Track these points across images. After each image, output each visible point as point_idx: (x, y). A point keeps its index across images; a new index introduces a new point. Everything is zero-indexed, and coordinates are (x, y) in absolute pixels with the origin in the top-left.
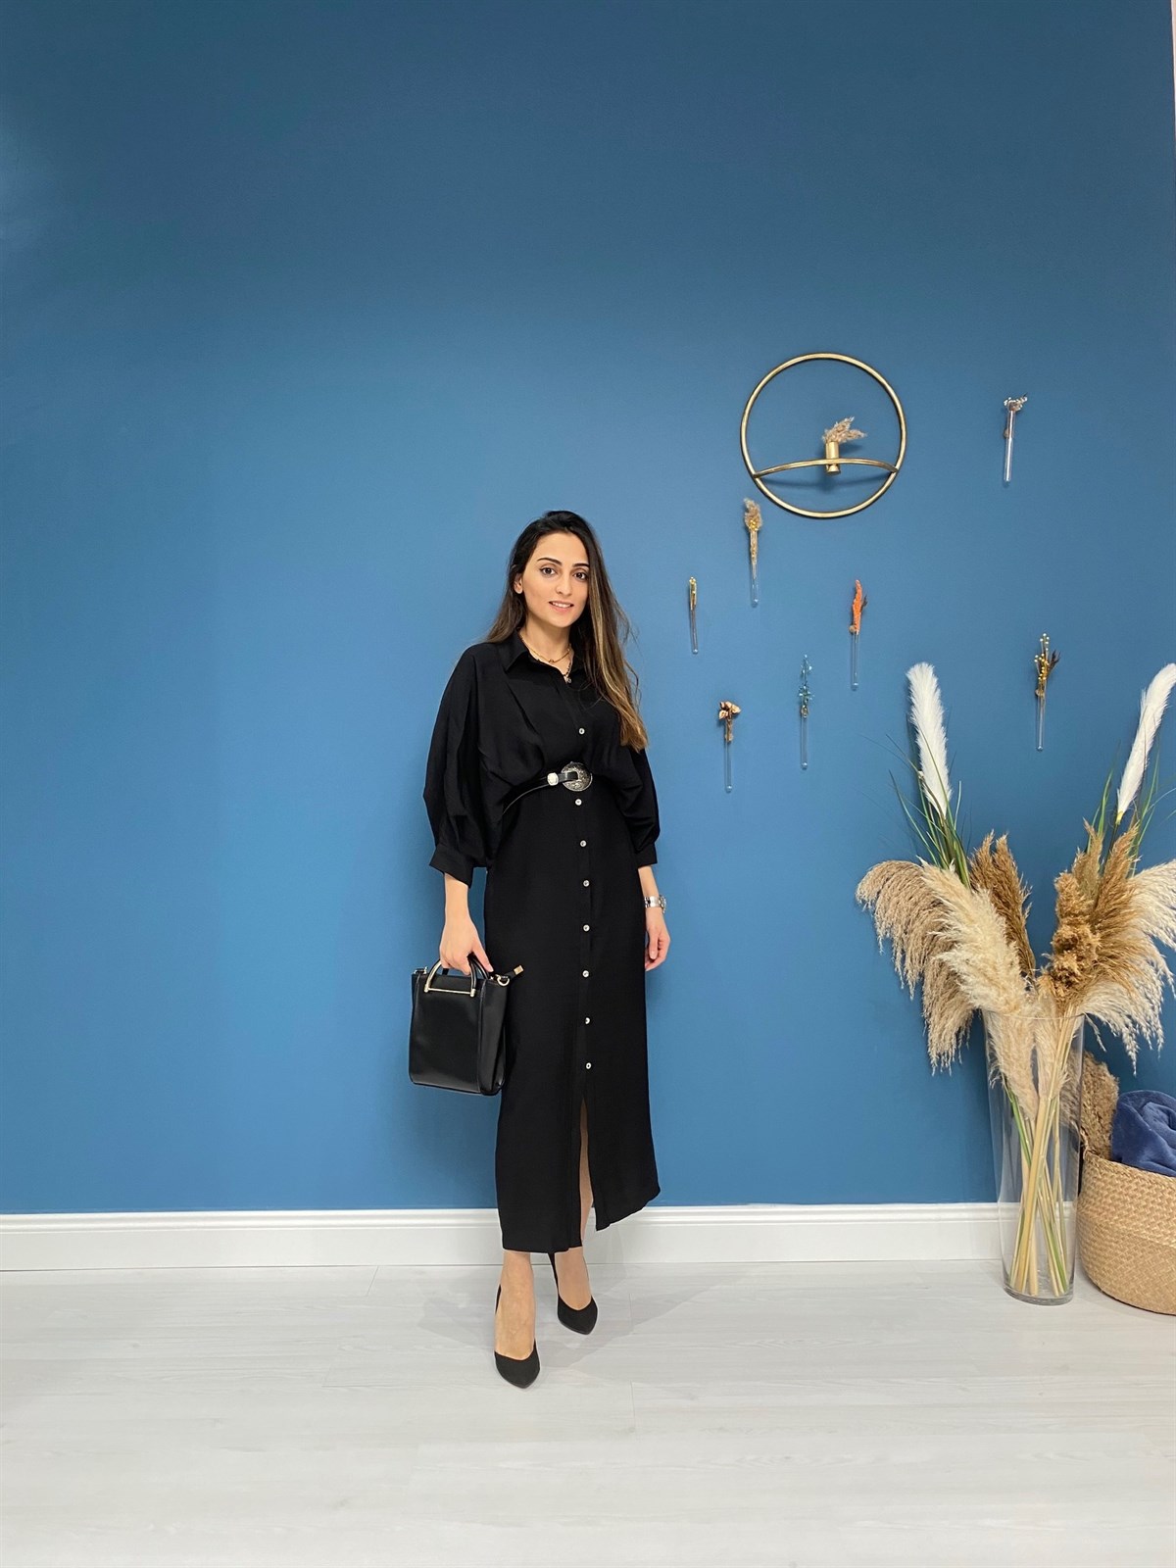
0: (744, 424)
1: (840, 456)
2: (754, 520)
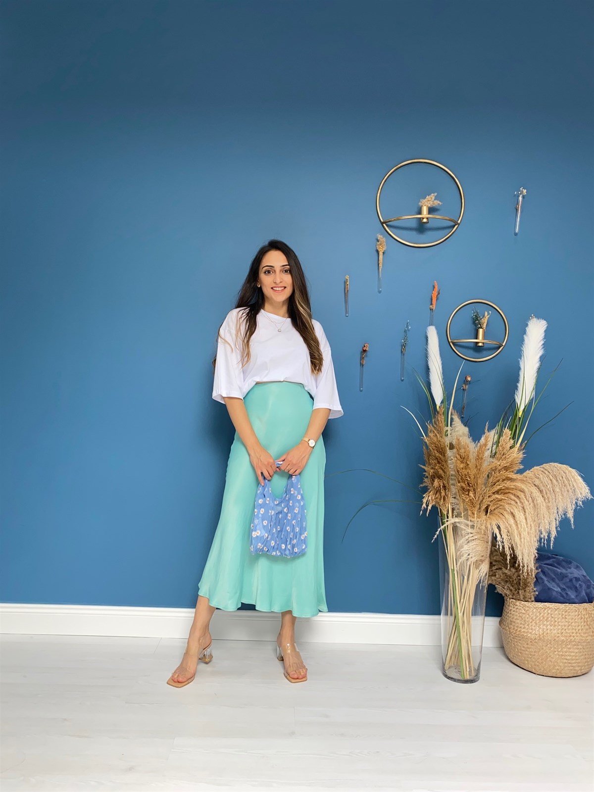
0: (378, 195)
1: (429, 214)
2: (382, 246)
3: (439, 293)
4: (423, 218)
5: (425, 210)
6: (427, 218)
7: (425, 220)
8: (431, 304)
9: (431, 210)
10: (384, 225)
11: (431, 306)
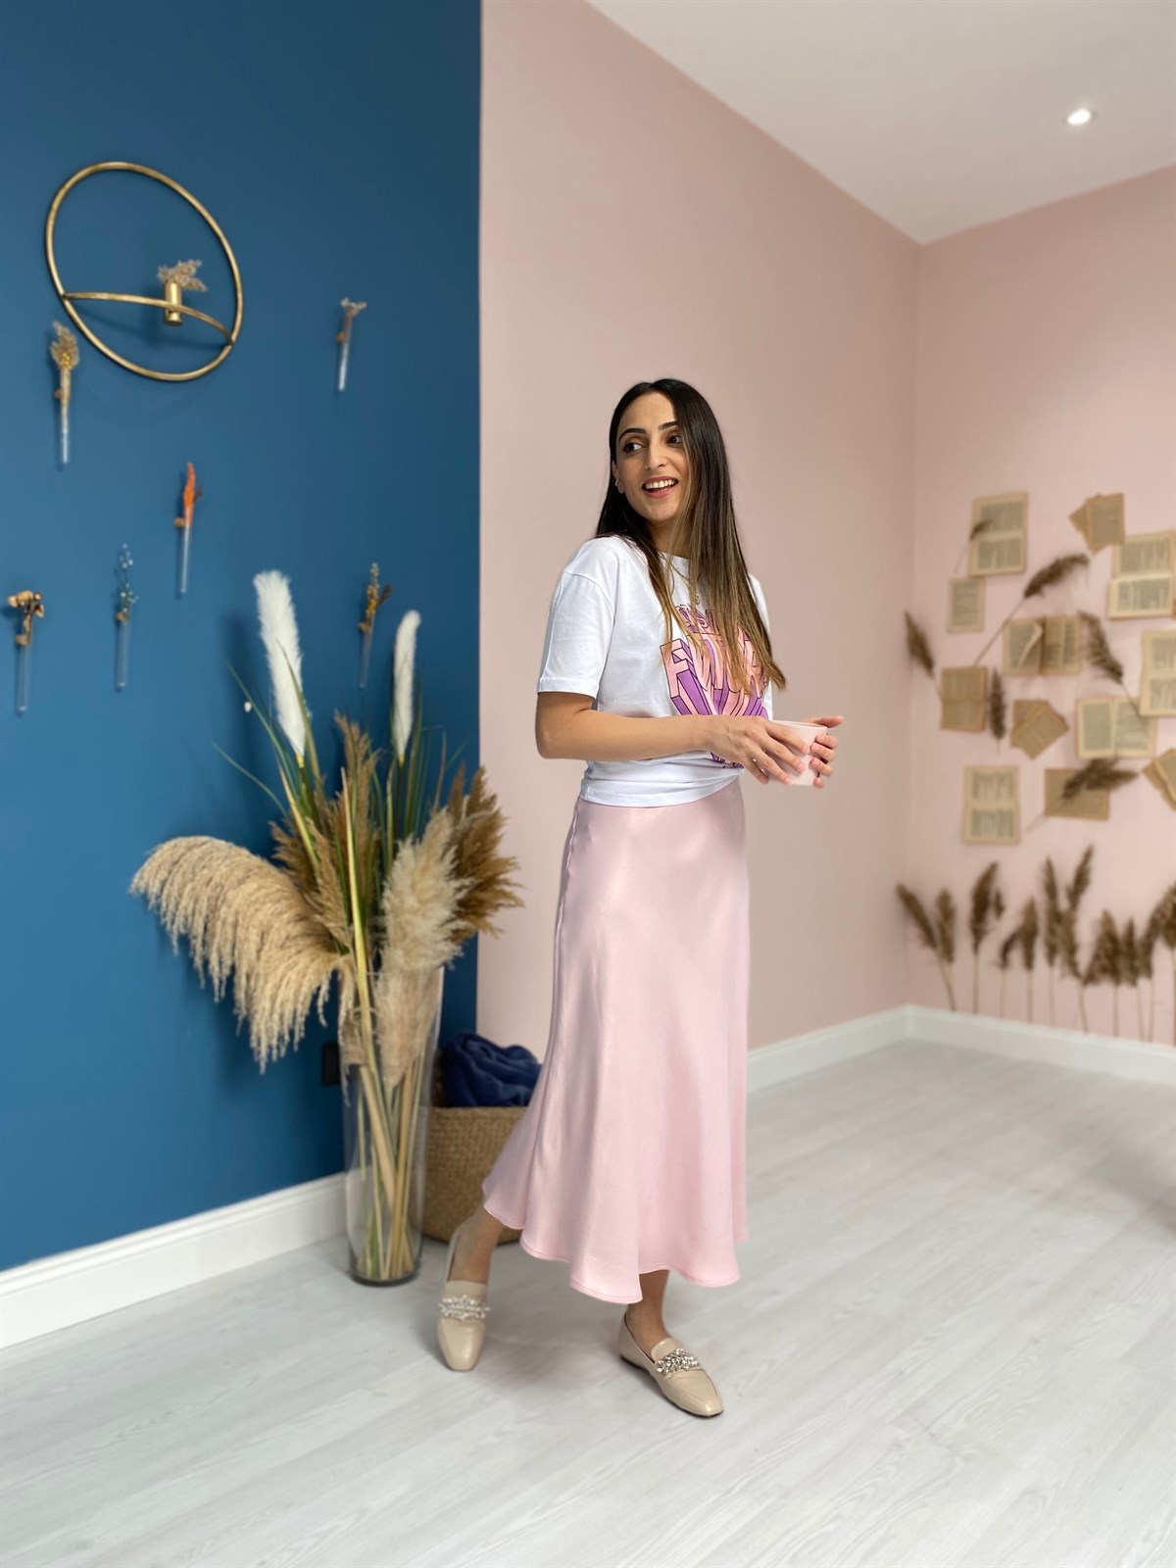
0: (51, 220)
1: (184, 304)
2: (68, 355)
3: (198, 493)
4: (170, 312)
5: (174, 291)
6: (182, 315)
7: (175, 317)
8: (181, 514)
9: (187, 297)
10: (67, 304)
11: (178, 521)
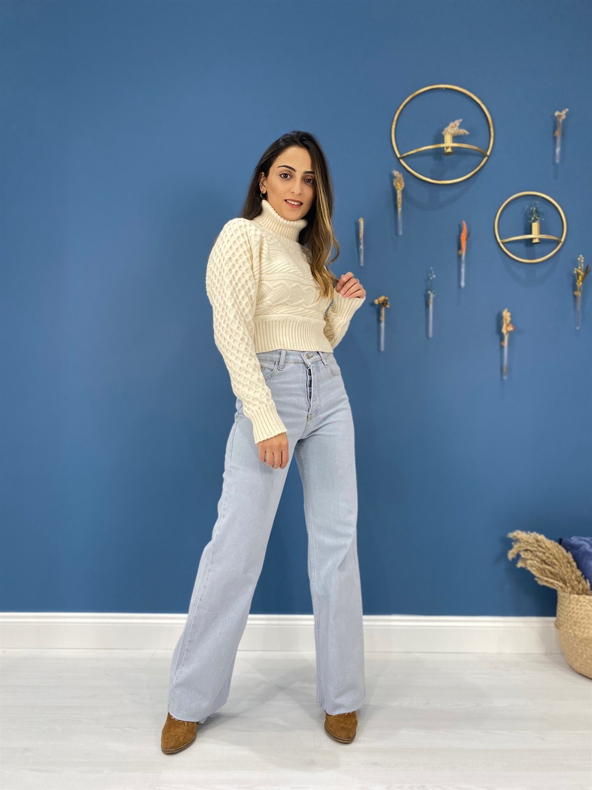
0: (394, 127)
1: (454, 142)
2: (400, 183)
3: (468, 235)
4: (447, 148)
5: (448, 138)
6: (453, 148)
7: (449, 150)
8: (460, 248)
9: (456, 138)
10: (401, 161)
11: (459, 252)
